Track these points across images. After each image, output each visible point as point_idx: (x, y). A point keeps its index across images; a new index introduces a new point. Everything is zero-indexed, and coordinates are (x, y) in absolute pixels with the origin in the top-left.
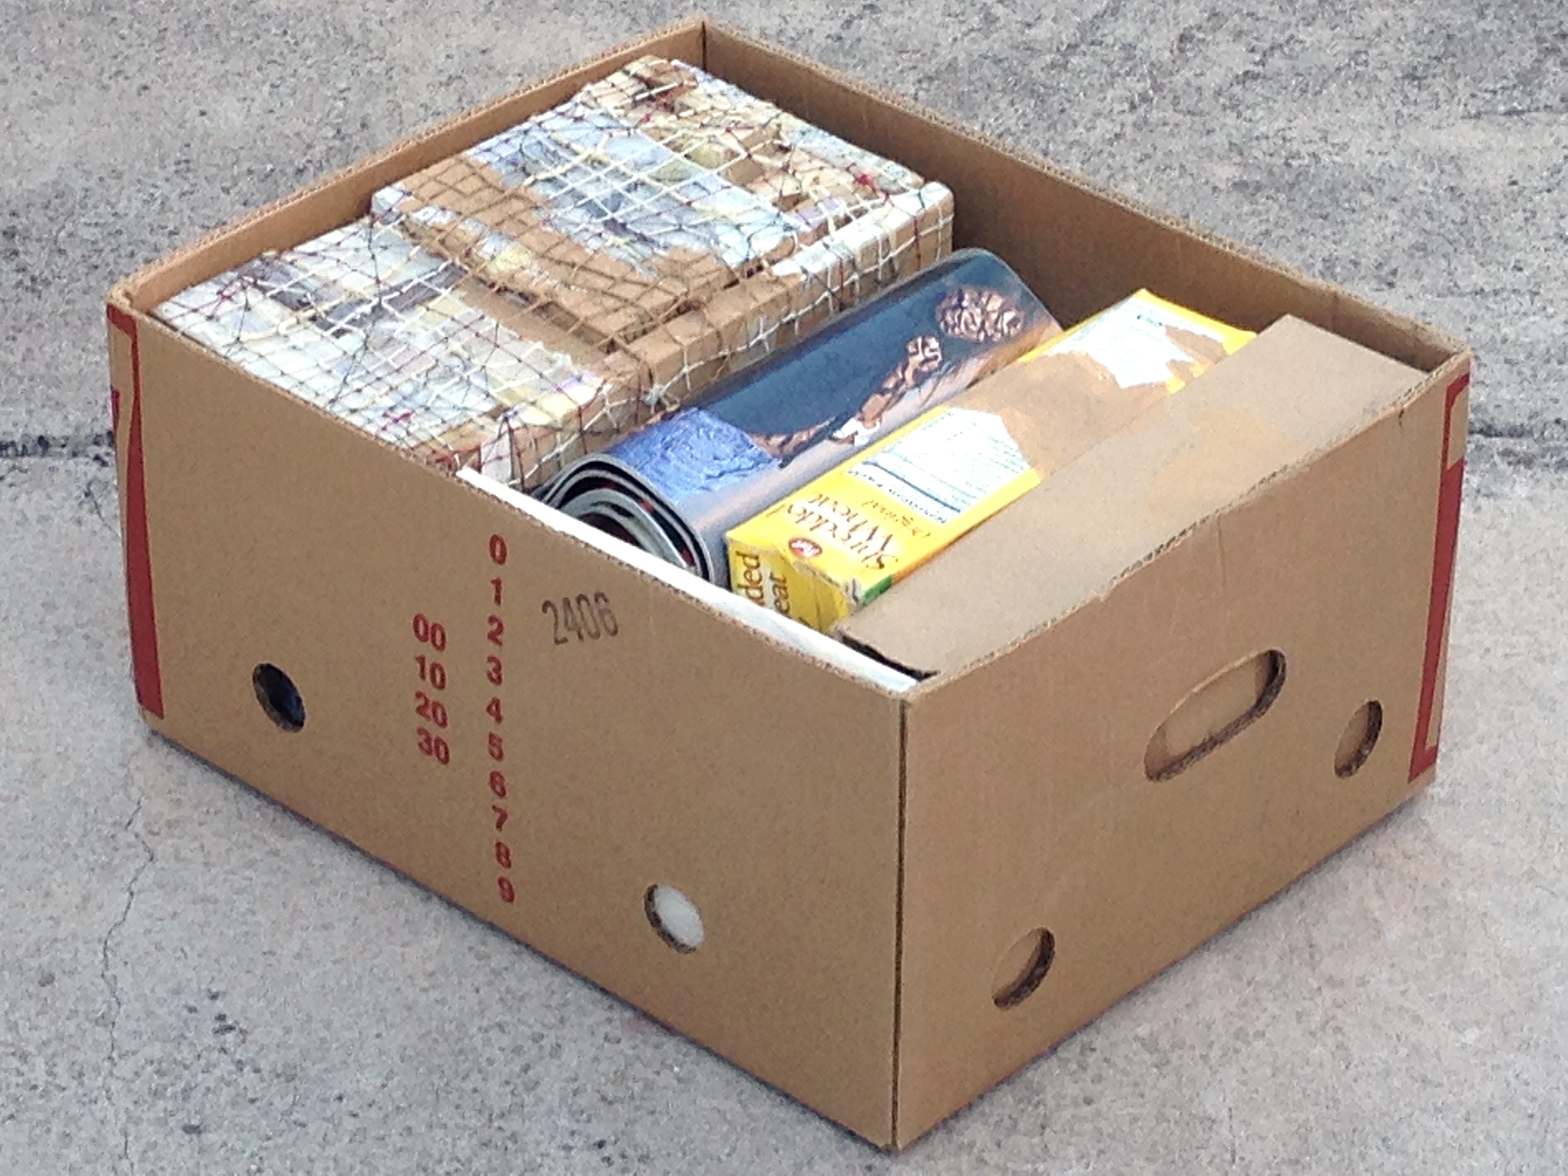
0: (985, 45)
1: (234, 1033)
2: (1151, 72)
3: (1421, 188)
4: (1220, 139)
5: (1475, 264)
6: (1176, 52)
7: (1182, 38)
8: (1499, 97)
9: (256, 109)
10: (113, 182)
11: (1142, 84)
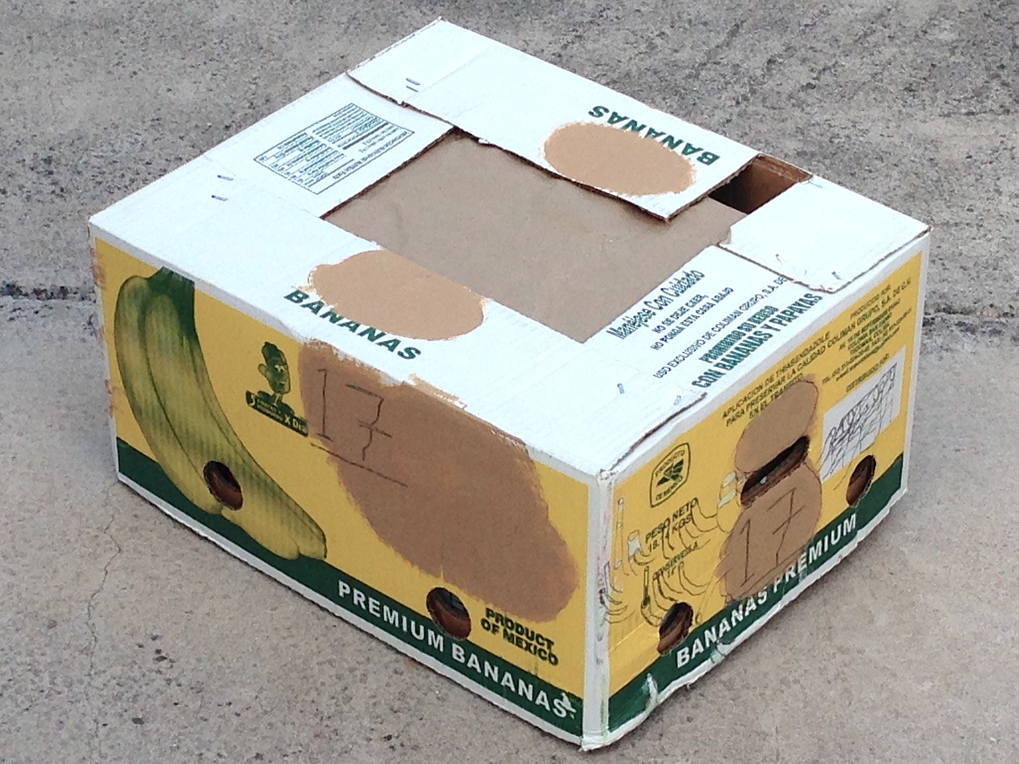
0: (648, 62)
1: (165, 661)
2: (749, 81)
3: (913, 158)
4: (790, 126)
5: (944, 207)
6: (765, 70)
7: (770, 62)
8: (962, 104)
9: (202, 89)
10: (113, 131)
11: (743, 89)
